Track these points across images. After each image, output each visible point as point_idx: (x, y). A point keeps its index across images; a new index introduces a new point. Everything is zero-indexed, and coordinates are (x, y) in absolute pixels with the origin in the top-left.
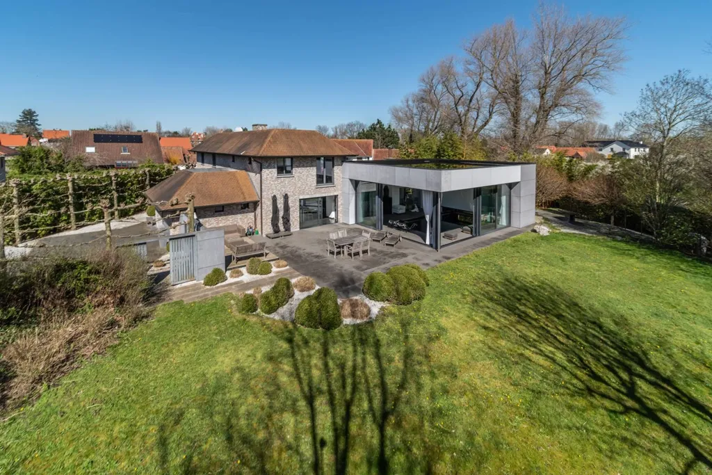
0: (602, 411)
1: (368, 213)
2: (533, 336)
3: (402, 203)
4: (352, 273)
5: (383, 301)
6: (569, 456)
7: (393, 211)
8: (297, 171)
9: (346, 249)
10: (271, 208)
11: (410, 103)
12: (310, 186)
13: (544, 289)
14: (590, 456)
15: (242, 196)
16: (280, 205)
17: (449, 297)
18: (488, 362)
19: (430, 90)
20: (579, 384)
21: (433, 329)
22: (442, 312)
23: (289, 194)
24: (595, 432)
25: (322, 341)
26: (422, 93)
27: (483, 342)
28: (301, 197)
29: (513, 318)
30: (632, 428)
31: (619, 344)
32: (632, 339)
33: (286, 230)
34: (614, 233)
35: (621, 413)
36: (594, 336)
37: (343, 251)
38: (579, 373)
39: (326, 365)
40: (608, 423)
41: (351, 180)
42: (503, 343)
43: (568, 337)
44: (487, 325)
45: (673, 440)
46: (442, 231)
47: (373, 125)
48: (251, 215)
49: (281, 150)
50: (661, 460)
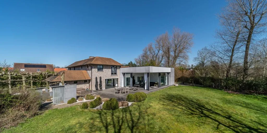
0: (196, 117)
1: (128, 84)
2: (176, 105)
3: (138, 81)
4: (122, 97)
5: (133, 102)
6: (189, 128)
7: (136, 83)
8: (104, 70)
9: (121, 91)
10: (95, 82)
11: (140, 57)
12: (109, 75)
13: (178, 96)
14: (194, 127)
15: (84, 78)
16: (99, 81)
17: (153, 99)
18: (165, 111)
19: (146, 53)
20: (189, 113)
21: (148, 106)
22: (151, 102)
23: (102, 77)
24: (195, 122)
25: (112, 113)
26: (143, 54)
27: (163, 108)
28: (106, 78)
29: (171, 102)
30: (204, 120)
31: (198, 104)
32: (201, 103)
33: (100, 89)
34: (193, 85)
35: (201, 117)
36: (192, 103)
37: (120, 92)
38: (189, 111)
39: (113, 118)
40: (198, 119)
41: (122, 73)
42: (169, 107)
43: (185, 104)
44: (164, 104)
45: (214, 121)
46: (150, 87)
47: (129, 63)
48: (88, 85)
49: (99, 63)
50: (212, 125)
